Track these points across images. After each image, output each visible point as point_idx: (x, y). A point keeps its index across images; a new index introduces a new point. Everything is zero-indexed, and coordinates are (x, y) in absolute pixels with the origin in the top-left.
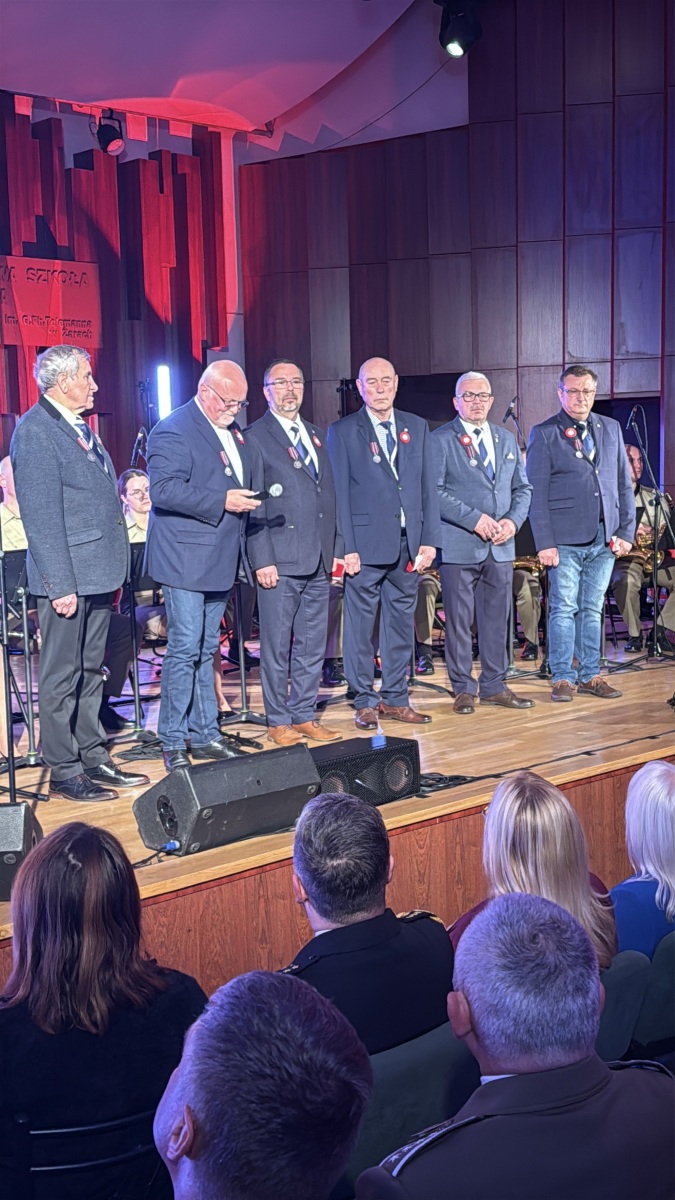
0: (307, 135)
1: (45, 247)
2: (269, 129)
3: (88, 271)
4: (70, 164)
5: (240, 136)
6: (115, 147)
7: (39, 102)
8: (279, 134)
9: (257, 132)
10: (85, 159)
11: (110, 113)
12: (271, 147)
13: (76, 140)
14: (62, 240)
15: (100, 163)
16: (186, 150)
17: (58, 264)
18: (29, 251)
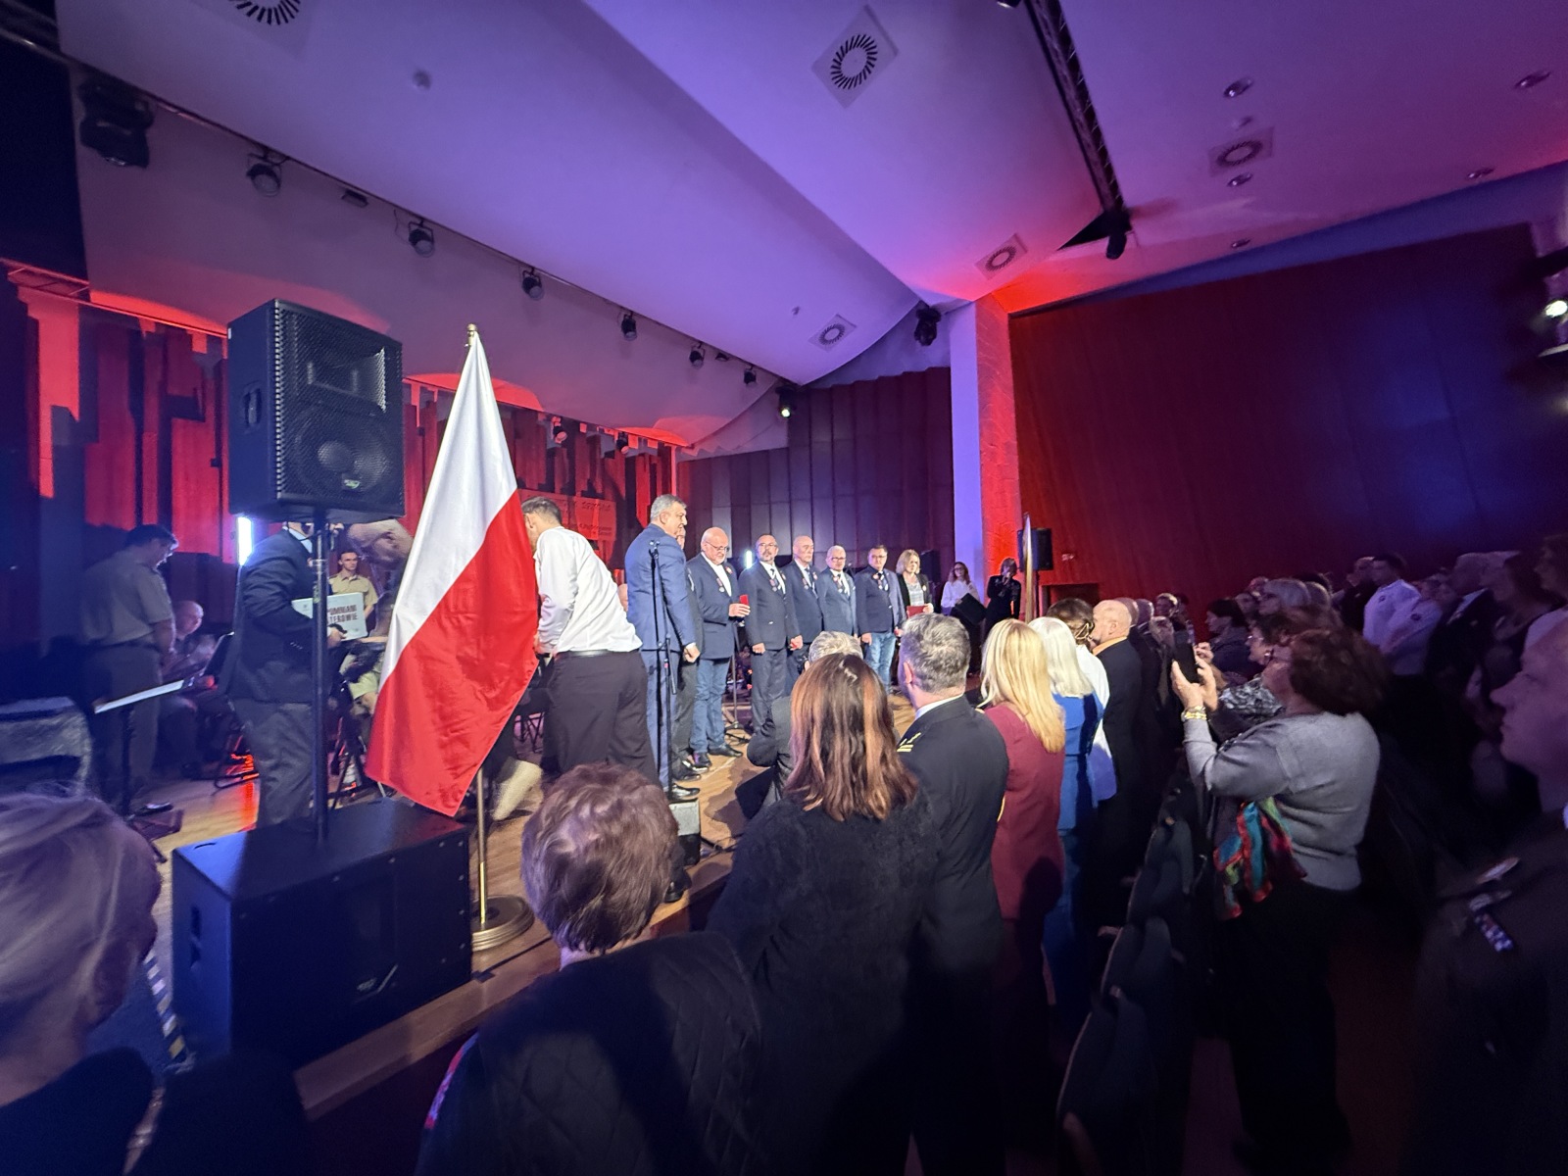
0: (711, 450)
1: (591, 493)
2: (692, 447)
3: (611, 505)
4: (603, 456)
5: (679, 448)
6: (625, 449)
7: (591, 427)
8: (697, 449)
9: (687, 447)
10: (610, 455)
11: (623, 435)
12: (694, 454)
13: (606, 446)
14: (599, 491)
15: (618, 456)
16: (655, 454)
17: (597, 501)
18: (584, 494)
